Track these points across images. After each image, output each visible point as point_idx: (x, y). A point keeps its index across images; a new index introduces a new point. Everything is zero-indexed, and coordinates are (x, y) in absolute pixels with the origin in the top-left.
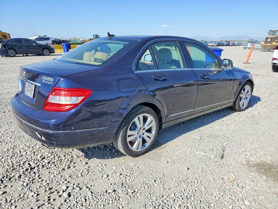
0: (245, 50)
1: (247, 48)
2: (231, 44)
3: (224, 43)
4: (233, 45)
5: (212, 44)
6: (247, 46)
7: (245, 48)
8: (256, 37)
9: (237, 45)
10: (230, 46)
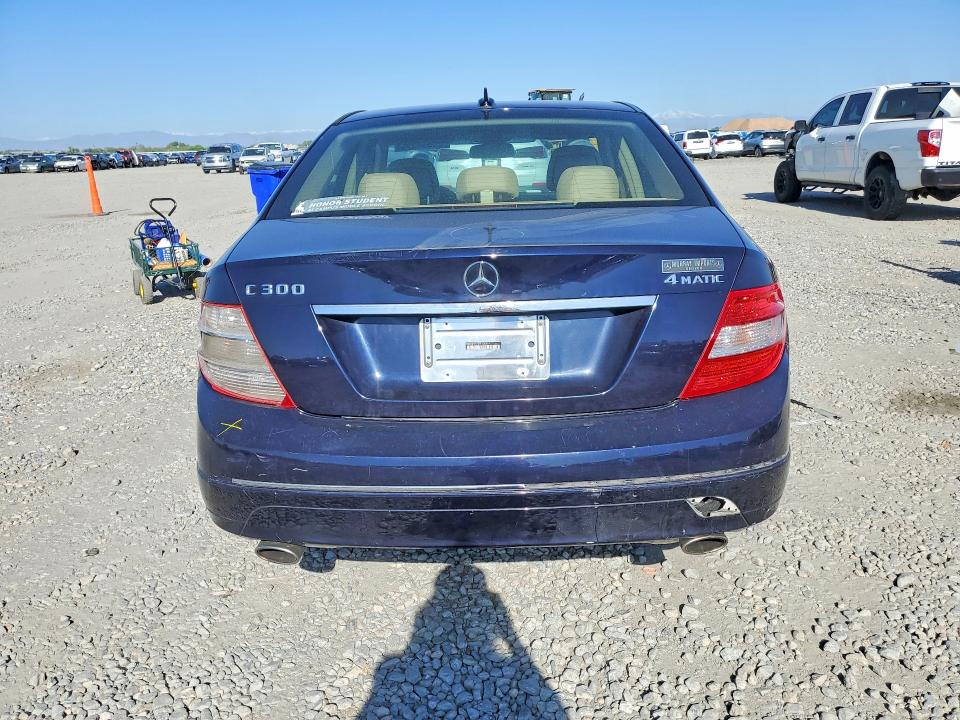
0: (208, 175)
1: (213, 168)
2: (136, 158)
3: (111, 157)
4: (145, 162)
5: (74, 164)
6: (213, 162)
7: (207, 171)
8: (189, 135)
9: (157, 163)
10: (134, 166)
